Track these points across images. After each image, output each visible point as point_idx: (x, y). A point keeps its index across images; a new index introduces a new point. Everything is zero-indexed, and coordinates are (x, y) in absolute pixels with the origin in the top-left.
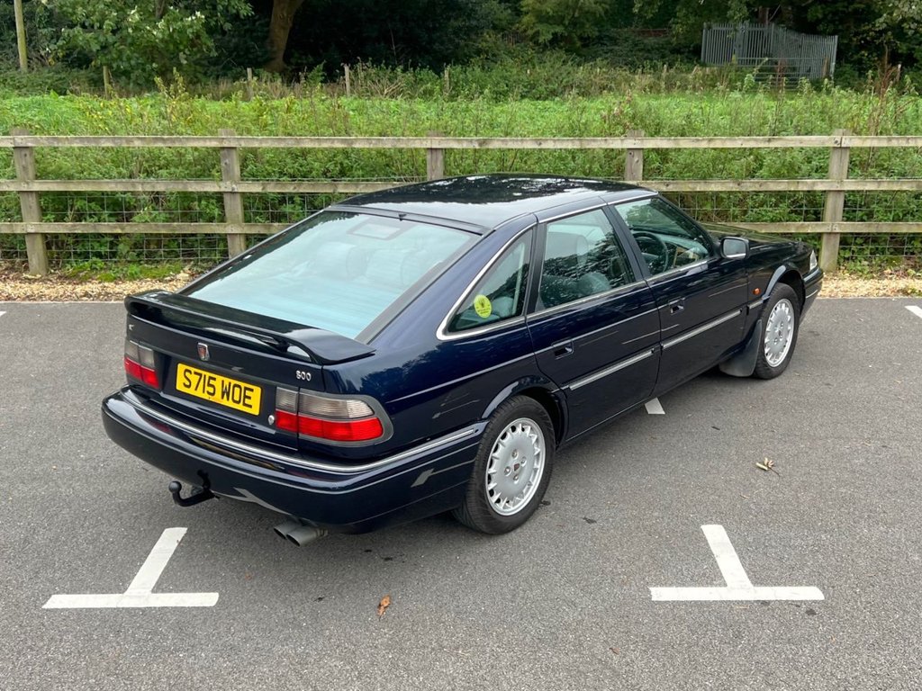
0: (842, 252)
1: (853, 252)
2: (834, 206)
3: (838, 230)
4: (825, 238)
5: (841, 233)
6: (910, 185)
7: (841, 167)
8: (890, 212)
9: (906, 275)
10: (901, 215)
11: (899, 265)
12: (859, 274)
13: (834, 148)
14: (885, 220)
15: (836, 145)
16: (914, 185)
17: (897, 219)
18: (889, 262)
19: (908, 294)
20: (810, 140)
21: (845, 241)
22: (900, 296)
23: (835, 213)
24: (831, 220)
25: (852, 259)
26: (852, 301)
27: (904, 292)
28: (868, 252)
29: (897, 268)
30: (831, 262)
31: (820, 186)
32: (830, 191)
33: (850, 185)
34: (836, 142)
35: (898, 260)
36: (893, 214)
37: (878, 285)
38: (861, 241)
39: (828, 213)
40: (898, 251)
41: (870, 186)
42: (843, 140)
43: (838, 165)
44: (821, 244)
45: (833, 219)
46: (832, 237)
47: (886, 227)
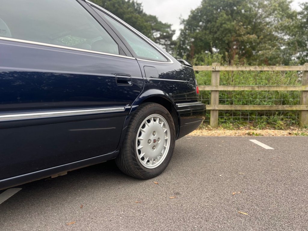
0: (220, 119)
1: (225, 119)
2: (215, 98)
3: (217, 108)
4: (211, 112)
5: (219, 110)
6: (249, 88)
7: (216, 80)
8: (240, 101)
9: (250, 129)
10: (245, 102)
11: (246, 125)
12: (228, 128)
13: (213, 71)
14: (238, 105)
15: (213, 70)
16: (250, 88)
17: (244, 104)
18: (242, 124)
19: (251, 135)
20: (202, 68)
21: (221, 114)
22: (247, 136)
23: (215, 100)
24: (214, 104)
25: (225, 122)
26: (221, 137)
27: (249, 134)
28: (232, 119)
29: (246, 126)
30: (215, 123)
31: (208, 88)
32: (212, 91)
33: (221, 88)
34: (213, 68)
35: (246, 123)
36: (242, 102)
37: (236, 132)
38: (229, 115)
39: (212, 101)
40: (245, 119)
41: (230, 89)
42: (216, 67)
43: (215, 79)
44: (210, 115)
45: (215, 103)
46: (215, 112)
47: (239, 108)
